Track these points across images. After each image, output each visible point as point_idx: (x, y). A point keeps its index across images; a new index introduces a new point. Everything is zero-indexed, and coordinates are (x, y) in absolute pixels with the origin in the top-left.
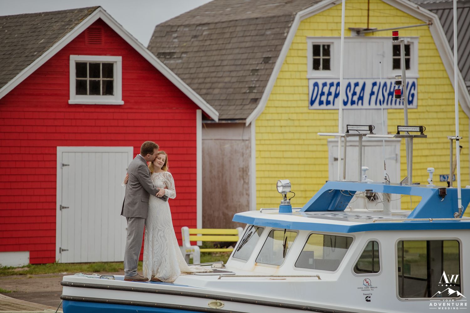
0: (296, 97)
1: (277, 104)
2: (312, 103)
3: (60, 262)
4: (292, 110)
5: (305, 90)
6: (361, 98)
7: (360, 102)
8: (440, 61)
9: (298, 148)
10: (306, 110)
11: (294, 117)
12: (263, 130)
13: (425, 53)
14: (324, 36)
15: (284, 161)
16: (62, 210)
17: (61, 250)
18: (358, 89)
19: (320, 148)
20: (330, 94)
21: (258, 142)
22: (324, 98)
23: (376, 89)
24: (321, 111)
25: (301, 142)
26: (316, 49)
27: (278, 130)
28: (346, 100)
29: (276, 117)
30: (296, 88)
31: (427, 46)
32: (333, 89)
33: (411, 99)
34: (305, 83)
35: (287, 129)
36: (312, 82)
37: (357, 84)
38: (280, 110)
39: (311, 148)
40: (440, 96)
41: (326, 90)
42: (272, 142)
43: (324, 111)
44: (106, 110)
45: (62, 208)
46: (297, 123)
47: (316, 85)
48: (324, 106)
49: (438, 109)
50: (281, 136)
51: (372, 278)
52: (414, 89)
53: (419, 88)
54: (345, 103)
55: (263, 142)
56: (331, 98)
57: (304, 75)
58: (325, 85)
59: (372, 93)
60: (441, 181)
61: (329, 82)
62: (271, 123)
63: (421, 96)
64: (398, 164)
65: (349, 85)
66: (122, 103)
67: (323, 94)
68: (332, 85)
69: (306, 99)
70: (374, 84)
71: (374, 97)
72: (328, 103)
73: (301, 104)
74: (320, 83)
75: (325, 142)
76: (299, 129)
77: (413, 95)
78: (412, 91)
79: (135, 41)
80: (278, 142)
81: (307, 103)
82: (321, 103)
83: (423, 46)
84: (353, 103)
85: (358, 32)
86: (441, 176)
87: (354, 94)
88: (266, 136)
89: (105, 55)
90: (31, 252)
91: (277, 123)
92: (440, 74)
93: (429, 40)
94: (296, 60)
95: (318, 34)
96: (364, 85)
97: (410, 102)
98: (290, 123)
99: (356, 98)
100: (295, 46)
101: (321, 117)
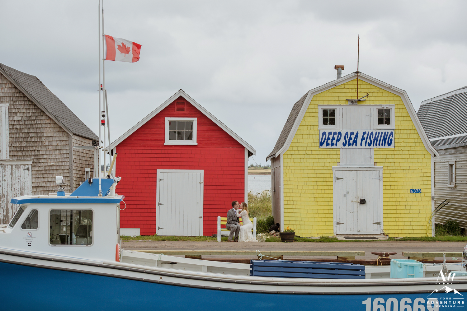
0: (311, 141)
1: (297, 145)
2: (322, 144)
3: (158, 235)
4: (308, 149)
5: (317, 137)
6: (355, 142)
7: (355, 144)
8: (410, 120)
9: (312, 171)
10: (317, 148)
11: (310, 152)
12: (288, 160)
13: (399, 114)
14: (329, 104)
15: (302, 179)
16: (160, 205)
17: (159, 228)
18: (353, 137)
19: (327, 172)
20: (333, 139)
21: (285, 168)
22: (330, 142)
23: (365, 136)
24: (328, 149)
25: (314, 168)
26: (325, 113)
27: (299, 160)
28: (344, 143)
29: (297, 153)
30: (311, 136)
31: (401, 110)
32: (336, 136)
33: (390, 142)
34: (317, 132)
35: (305, 160)
36: (321, 132)
37: (352, 133)
38: (299, 149)
39: (321, 172)
40: (410, 140)
41: (331, 136)
42: (294, 168)
43: (330, 149)
44: (182, 148)
45: (159, 204)
46: (311, 157)
47: (324, 133)
48: (330, 147)
49: (409, 148)
50: (301, 164)
51: (32, 232)
52: (392, 137)
53: (396, 136)
54: (344, 145)
55: (288, 168)
56: (334, 142)
57: (316, 128)
58: (330, 133)
59: (363, 139)
60: (411, 193)
61: (333, 132)
62: (294, 156)
63: (396, 140)
64: (381, 182)
65: (347, 133)
66: (197, 144)
67: (329, 139)
68: (335, 133)
69: (318, 142)
70: (364, 133)
71: (364, 141)
72: (332, 144)
73: (313, 145)
74: (327, 132)
75: (330, 168)
76: (313, 160)
77: (391, 140)
78: (391, 138)
79: (203, 108)
80: (299, 168)
81: (318, 145)
82: (328, 144)
83: (398, 110)
84: (349, 144)
85: (353, 102)
86: (411, 190)
87: (351, 139)
88: (290, 164)
89: (187, 117)
90: (141, 228)
91: (298, 156)
92: (411, 127)
93: (402, 107)
94: (311, 119)
95: (326, 103)
96: (357, 133)
97: (389, 144)
98: (307, 156)
99: (351, 142)
100: (310, 111)
101: (328, 153)
